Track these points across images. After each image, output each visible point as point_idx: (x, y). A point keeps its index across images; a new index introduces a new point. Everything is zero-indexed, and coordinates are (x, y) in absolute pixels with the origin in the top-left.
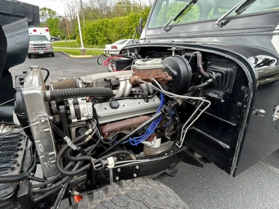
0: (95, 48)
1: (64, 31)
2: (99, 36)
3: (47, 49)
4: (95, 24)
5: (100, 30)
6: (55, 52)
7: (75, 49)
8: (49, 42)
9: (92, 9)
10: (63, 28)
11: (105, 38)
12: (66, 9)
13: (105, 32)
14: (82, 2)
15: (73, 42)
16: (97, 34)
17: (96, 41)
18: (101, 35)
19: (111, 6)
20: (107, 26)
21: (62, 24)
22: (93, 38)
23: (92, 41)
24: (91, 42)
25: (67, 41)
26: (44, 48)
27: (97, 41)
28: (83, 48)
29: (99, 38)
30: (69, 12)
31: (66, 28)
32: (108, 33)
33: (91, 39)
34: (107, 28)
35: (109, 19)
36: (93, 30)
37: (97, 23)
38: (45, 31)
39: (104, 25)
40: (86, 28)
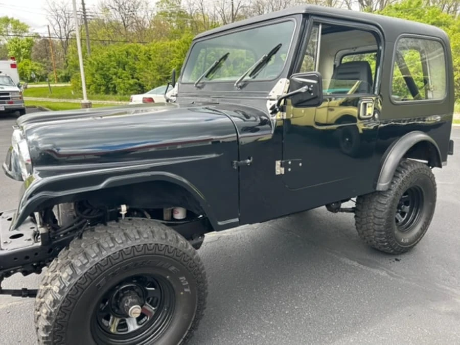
0: (109, 99)
1: (45, 65)
2: (119, 78)
3: (12, 103)
4: (112, 53)
5: (122, 65)
6: (27, 107)
7: (67, 103)
8: (17, 89)
9: (105, 22)
10: (42, 58)
11: (132, 81)
12: (51, 22)
13: (131, 69)
14: (87, 11)
15: (63, 88)
16: (116, 74)
17: (113, 86)
18: (124, 75)
19: (146, 17)
20: (136, 58)
21: (40, 51)
22: (107, 80)
23: (104, 85)
24: (103, 88)
25: (51, 85)
26: (6, 100)
27: (115, 87)
28: (85, 100)
29: (119, 80)
30: (57, 27)
31: (48, 59)
32: (137, 71)
33: (104, 82)
34: (136, 62)
35: (141, 45)
36: (108, 66)
37: (116, 52)
38: (10, 66)
39: (129, 57)
40: (93, 61)
